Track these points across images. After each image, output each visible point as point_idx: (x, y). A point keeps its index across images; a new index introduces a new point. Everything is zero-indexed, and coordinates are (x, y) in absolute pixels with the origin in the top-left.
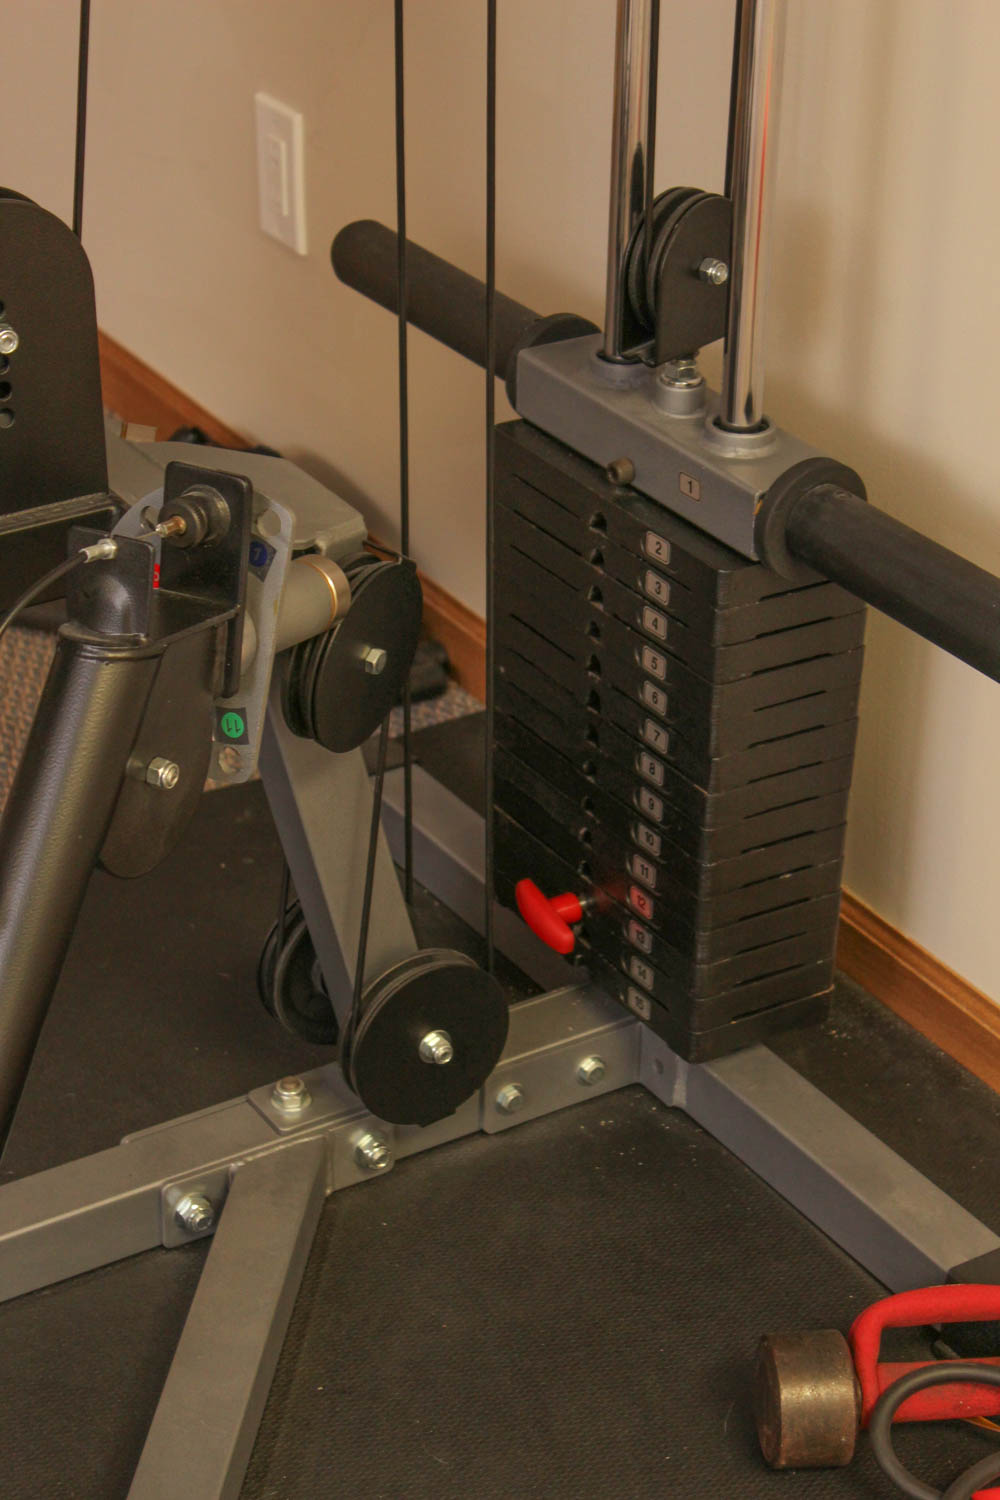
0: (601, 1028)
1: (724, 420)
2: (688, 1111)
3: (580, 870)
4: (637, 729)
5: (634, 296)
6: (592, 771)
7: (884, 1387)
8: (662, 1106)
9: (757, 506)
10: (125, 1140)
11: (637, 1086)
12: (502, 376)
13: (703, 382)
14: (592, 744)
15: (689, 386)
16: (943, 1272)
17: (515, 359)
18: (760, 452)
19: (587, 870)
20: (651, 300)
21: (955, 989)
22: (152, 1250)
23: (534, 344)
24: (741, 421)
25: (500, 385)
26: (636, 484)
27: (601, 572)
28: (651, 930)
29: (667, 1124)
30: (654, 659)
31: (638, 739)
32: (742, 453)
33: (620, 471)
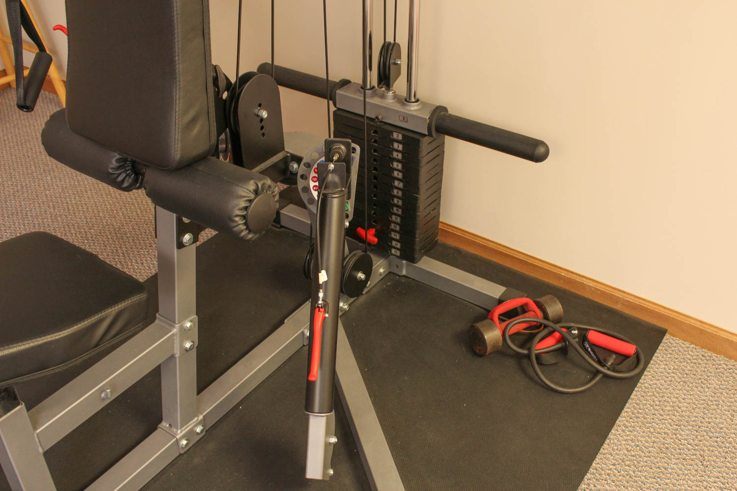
0: (382, 261)
1: (408, 99)
2: (407, 276)
3: (372, 222)
4: (391, 183)
5: (382, 71)
6: (375, 196)
7: (503, 328)
8: (399, 276)
9: (428, 121)
10: (286, 321)
11: (390, 272)
12: (331, 100)
13: (395, 92)
14: (375, 189)
15: (392, 93)
16: (497, 299)
17: (335, 93)
18: (419, 107)
19: (374, 221)
20: (387, 72)
21: (455, 230)
22: (302, 347)
23: (340, 88)
24: (413, 100)
25: (331, 102)
26: (384, 120)
27: (376, 145)
28: (399, 233)
29: (403, 280)
30: (397, 165)
31: (392, 186)
32: (416, 108)
33: (380, 118)
